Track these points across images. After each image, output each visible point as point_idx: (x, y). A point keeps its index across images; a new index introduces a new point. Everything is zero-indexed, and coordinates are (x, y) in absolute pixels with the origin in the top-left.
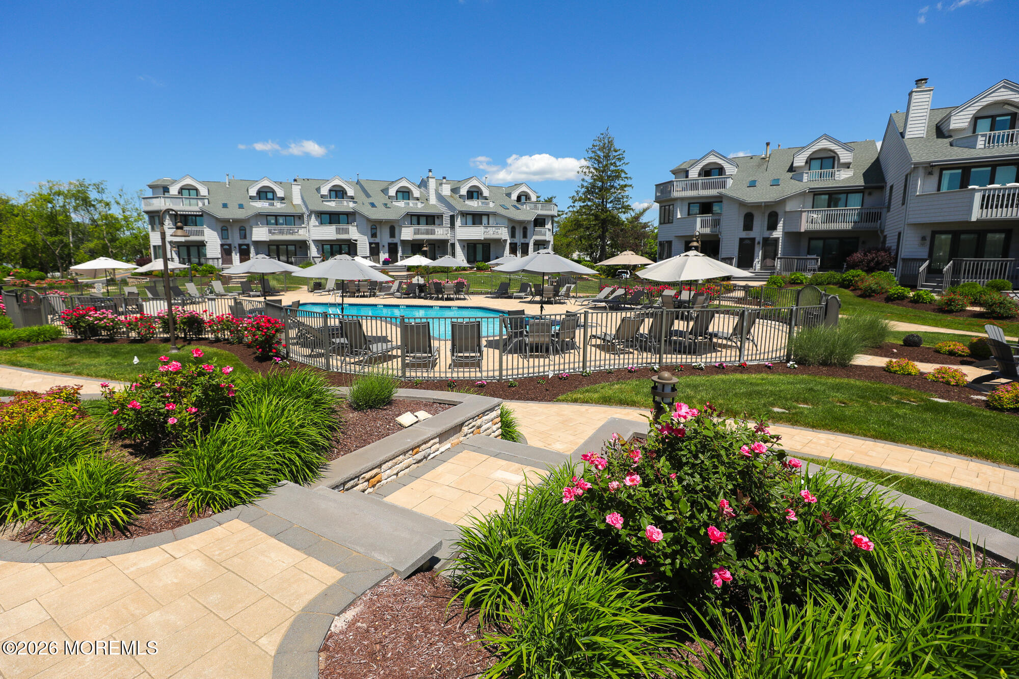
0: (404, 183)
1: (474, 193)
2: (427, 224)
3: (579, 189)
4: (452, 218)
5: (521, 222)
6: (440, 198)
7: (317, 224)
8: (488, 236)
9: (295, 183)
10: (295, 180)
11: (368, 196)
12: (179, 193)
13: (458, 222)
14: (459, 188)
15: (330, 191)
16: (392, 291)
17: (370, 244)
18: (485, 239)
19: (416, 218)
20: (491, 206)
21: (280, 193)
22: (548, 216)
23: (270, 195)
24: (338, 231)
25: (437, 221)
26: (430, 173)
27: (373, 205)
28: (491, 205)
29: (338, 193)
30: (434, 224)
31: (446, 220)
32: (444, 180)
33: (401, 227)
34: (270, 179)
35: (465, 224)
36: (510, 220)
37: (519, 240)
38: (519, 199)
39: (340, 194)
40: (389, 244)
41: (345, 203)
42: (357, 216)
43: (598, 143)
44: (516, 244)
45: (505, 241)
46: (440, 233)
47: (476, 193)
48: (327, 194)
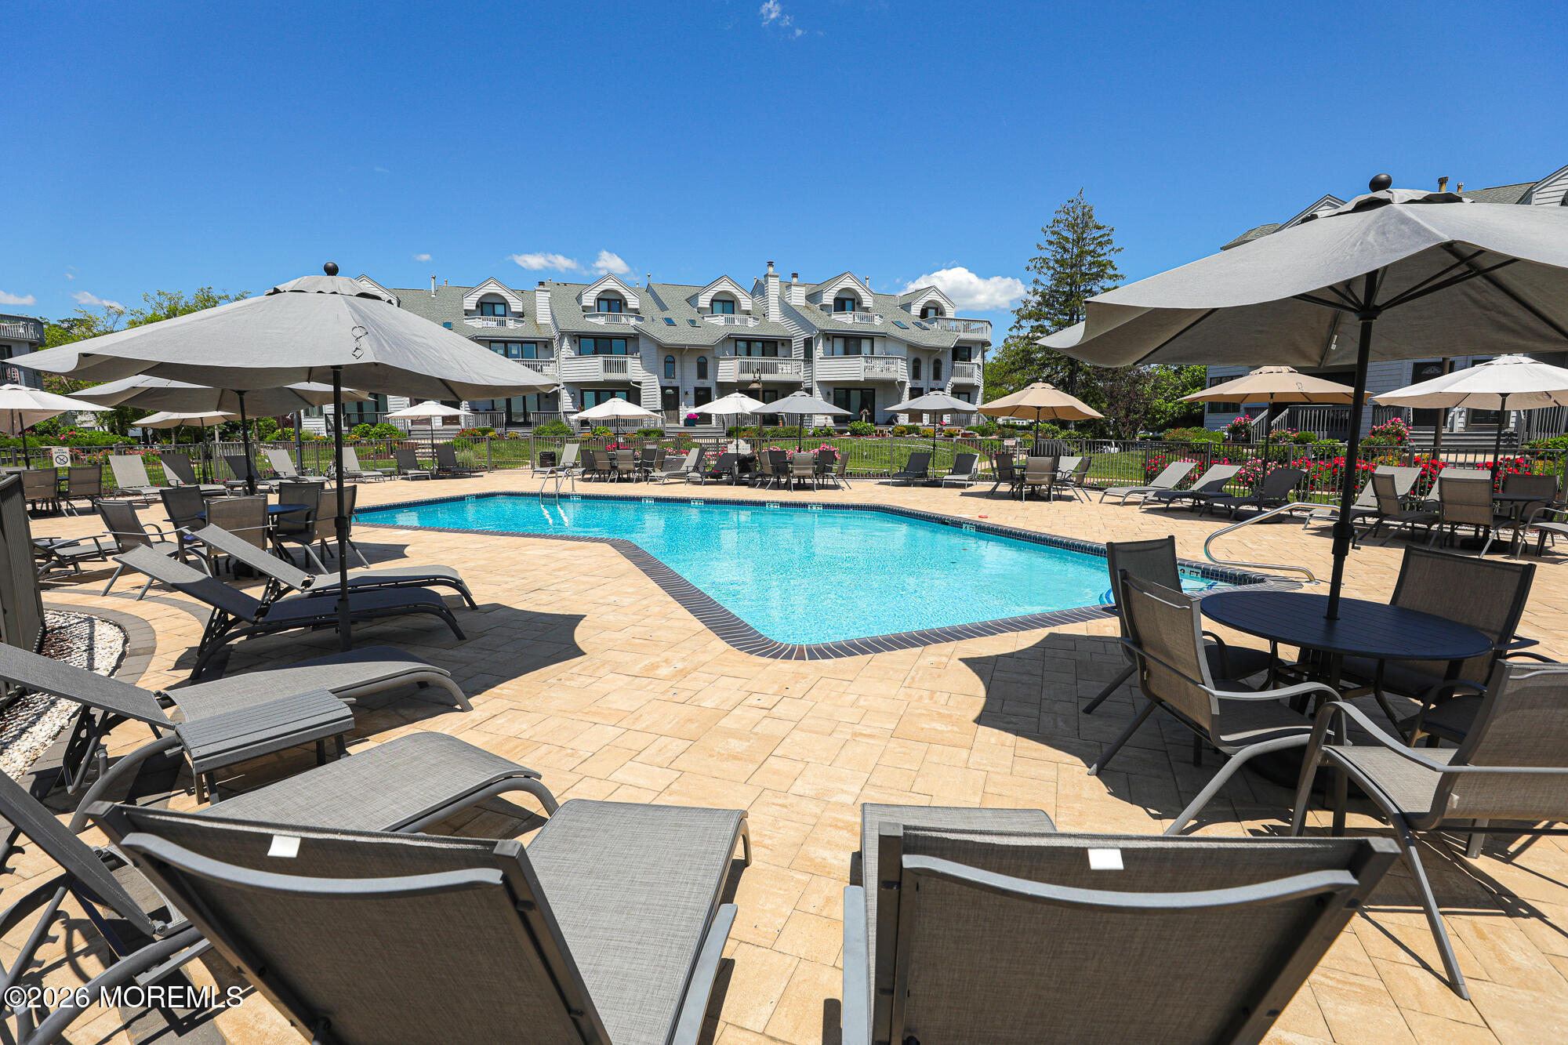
0: (725, 286)
1: (846, 302)
2: (763, 355)
3: (1030, 297)
4: (808, 344)
5: (931, 351)
6: (788, 311)
7: (573, 354)
8: (871, 375)
9: (541, 288)
10: (541, 283)
11: (663, 307)
13: (819, 351)
14: (821, 292)
15: (599, 300)
16: (684, 469)
17: (663, 389)
18: (867, 381)
19: (745, 345)
20: (878, 324)
21: (516, 306)
22: (976, 342)
23: (499, 309)
24: (608, 367)
25: (780, 350)
26: (771, 269)
27: (669, 322)
28: (877, 321)
29: (612, 303)
30: (776, 355)
31: (798, 349)
32: (795, 280)
33: (717, 359)
34: (501, 285)
35: (830, 354)
36: (912, 347)
37: (926, 382)
38: (924, 314)
39: (615, 305)
40: (697, 390)
41: (624, 320)
42: (641, 340)
43: (1063, 216)
44: (920, 390)
45: (903, 384)
46: (786, 371)
47: (851, 302)
48: (593, 304)
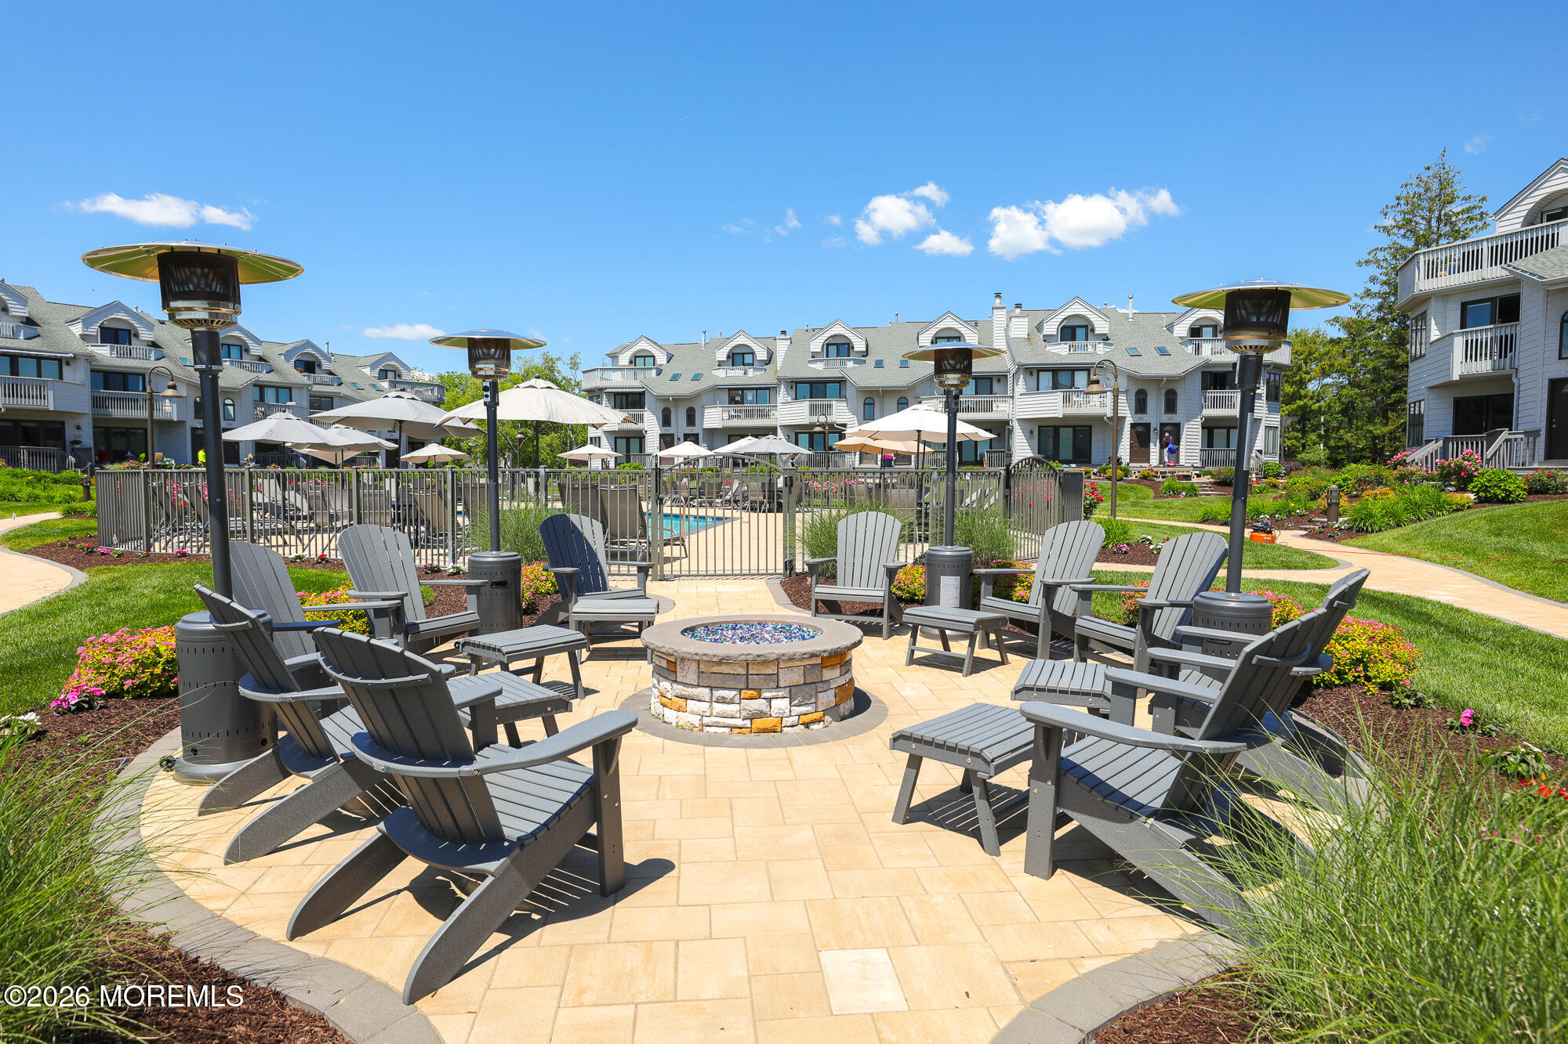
0: (949, 322)
1: (1077, 330)
6: (1009, 343)
7: (788, 399)
8: (1072, 411)
9: (783, 336)
10: (784, 332)
12: (631, 362)
14: (1046, 322)
15: (827, 344)
18: (1068, 417)
20: (1102, 352)
21: (760, 354)
23: (748, 359)
25: (996, 387)
26: (998, 301)
27: (879, 364)
28: (1101, 349)
29: (838, 348)
30: (991, 392)
32: (1018, 311)
34: (748, 336)
35: (1035, 390)
37: (1155, 415)
39: (844, 349)
41: (843, 364)
42: (848, 384)
44: (1147, 426)
45: (1123, 420)
47: (1084, 329)
48: (820, 350)
